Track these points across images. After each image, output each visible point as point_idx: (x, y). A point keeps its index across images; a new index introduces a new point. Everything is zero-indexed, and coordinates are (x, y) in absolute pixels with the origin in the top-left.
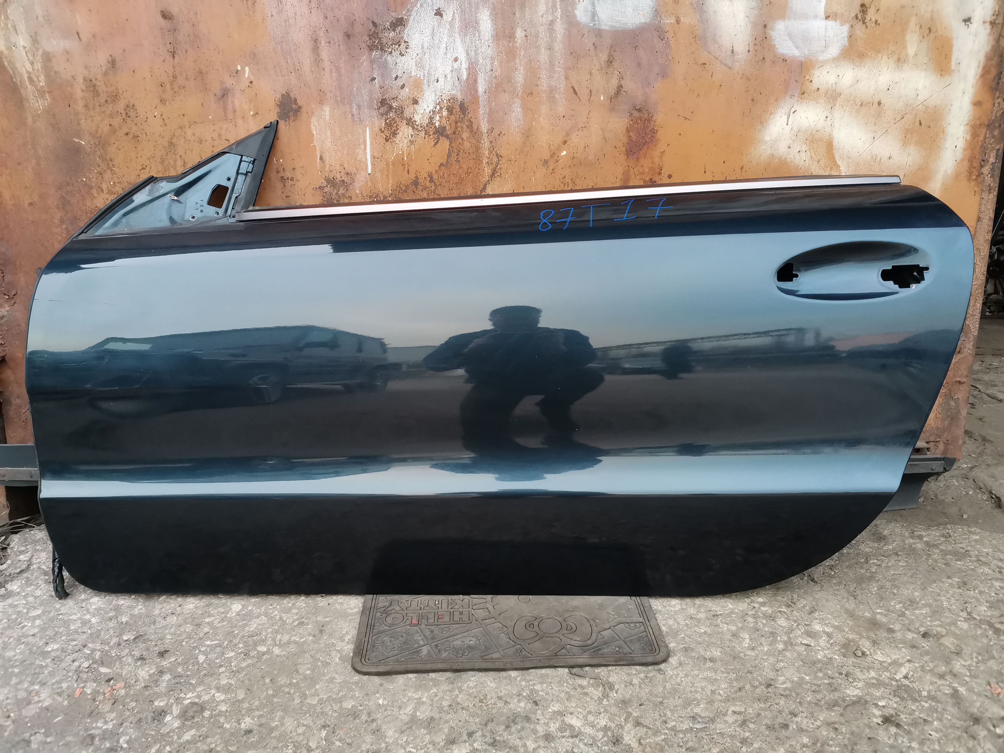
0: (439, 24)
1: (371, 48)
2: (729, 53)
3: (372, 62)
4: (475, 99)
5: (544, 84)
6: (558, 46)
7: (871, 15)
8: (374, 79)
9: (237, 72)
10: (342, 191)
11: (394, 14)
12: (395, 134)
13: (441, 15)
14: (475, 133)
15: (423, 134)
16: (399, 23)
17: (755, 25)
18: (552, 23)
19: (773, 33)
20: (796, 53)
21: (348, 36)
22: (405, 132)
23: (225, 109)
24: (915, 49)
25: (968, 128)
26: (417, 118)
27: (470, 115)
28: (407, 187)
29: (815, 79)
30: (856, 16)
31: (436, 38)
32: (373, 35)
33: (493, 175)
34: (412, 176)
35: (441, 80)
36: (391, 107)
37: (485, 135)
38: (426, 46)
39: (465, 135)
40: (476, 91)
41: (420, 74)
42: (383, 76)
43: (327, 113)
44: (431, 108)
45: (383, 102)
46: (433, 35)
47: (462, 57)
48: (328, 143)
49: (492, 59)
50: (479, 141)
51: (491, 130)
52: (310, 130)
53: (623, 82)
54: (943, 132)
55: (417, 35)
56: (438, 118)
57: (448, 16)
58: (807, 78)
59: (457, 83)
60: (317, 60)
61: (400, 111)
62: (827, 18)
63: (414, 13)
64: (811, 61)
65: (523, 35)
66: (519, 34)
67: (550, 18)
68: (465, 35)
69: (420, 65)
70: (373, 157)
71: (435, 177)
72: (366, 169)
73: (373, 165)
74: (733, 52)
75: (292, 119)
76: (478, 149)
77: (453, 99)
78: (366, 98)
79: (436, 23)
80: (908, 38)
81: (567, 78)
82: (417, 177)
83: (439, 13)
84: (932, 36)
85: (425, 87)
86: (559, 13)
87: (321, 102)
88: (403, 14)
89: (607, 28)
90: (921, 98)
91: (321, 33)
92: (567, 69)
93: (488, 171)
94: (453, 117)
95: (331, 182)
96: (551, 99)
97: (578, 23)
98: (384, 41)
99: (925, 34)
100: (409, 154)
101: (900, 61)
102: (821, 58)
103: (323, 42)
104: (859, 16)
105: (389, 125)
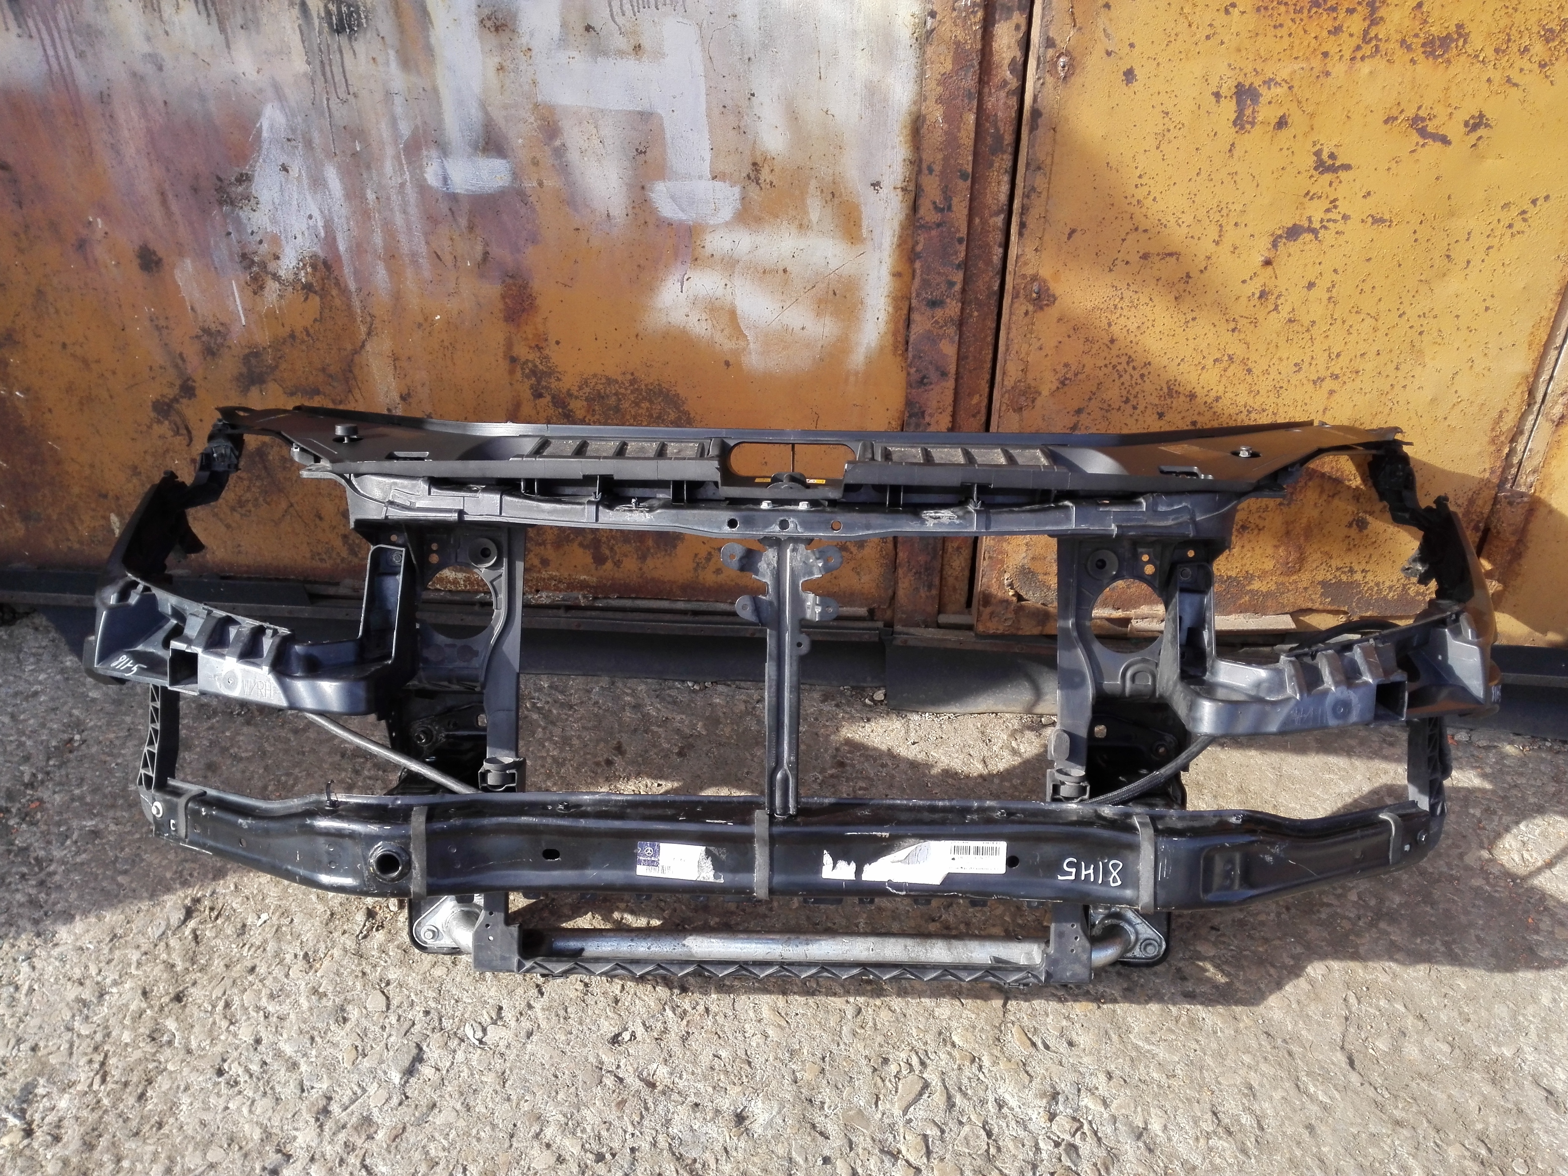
0: (287, 180)
1: (221, 203)
2: (604, 217)
3: (225, 216)
4: (338, 257)
5: (405, 248)
6: (413, 210)
7: (765, 174)
8: (229, 234)
9: (90, 223)
10: (219, 340)
11: (237, 169)
12: (262, 288)
13: (287, 171)
14: (344, 291)
15: (290, 289)
16: (244, 179)
17: (630, 186)
18: (402, 185)
19: (653, 195)
20: (682, 216)
21: (195, 190)
22: (272, 287)
23: (86, 259)
24: (817, 214)
25: (889, 300)
26: (282, 273)
27: (336, 273)
28: (284, 339)
29: (707, 244)
30: (749, 177)
31: (286, 194)
32: (220, 190)
33: (369, 334)
34: (288, 329)
35: (299, 236)
36: (253, 262)
37: (354, 295)
38: (277, 201)
39: (334, 292)
40: (337, 249)
41: (276, 230)
42: (238, 231)
43: (190, 265)
44: (294, 263)
45: (244, 256)
46: (282, 190)
47: (316, 214)
48: (197, 294)
49: (348, 219)
50: (349, 299)
51: (359, 290)
52: (175, 282)
53: (488, 249)
54: (862, 303)
55: (265, 191)
56: (302, 273)
57: (294, 172)
58: (698, 242)
59: (316, 240)
60: (169, 214)
61: (263, 265)
62: (714, 178)
63: (257, 168)
64: (700, 225)
65: (374, 197)
66: (371, 196)
67: (400, 181)
68: (315, 193)
69: (274, 221)
70: (244, 310)
71: (311, 331)
72: (240, 320)
73: (246, 317)
74: (608, 215)
75: (155, 269)
76: (349, 307)
77: (314, 256)
78: (225, 252)
79: (283, 180)
80: (809, 201)
81: (427, 243)
82: (293, 331)
83: (285, 168)
84: (836, 201)
85: (284, 242)
86: (407, 176)
87: (181, 255)
88: (246, 169)
89: (463, 192)
90: (832, 266)
91: (167, 186)
92: (426, 234)
93: (363, 329)
94: (318, 274)
95: (207, 331)
96: (415, 263)
97: (430, 188)
98: (234, 196)
99: (828, 199)
100: (280, 308)
101: (803, 227)
102: (711, 222)
103: (170, 196)
104: (753, 177)
105: (255, 279)
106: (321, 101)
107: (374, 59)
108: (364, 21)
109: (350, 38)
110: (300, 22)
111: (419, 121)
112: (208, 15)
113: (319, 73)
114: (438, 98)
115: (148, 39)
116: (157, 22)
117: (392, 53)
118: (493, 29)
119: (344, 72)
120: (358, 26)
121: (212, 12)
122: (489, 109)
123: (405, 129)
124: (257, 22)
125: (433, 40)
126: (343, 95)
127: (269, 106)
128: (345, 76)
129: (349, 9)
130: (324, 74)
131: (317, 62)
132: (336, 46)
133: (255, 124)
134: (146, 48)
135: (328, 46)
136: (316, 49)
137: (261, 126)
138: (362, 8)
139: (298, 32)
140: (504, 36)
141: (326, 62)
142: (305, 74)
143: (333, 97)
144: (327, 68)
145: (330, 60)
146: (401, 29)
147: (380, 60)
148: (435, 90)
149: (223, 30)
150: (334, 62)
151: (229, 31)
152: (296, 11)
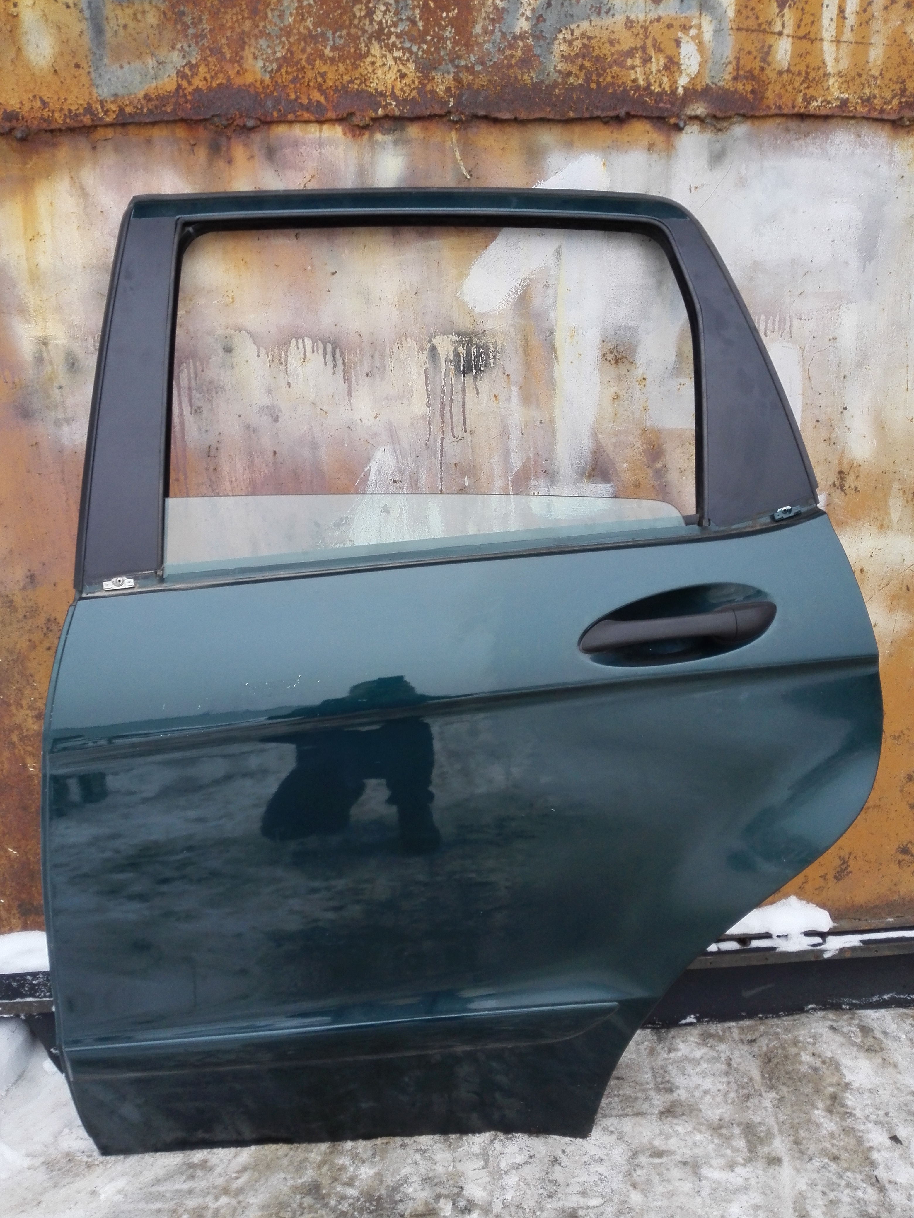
106: (435, 441)
107: (496, 396)
108: (492, 361)
109: (475, 378)
110: (427, 366)
111: (531, 454)
112: (335, 366)
113: (438, 414)
114: (554, 429)
115: (269, 392)
116: (282, 375)
117: (515, 389)
118: (613, 362)
119: (464, 411)
120: (485, 366)
121: (340, 362)
122: (600, 436)
123: (517, 462)
124: (382, 370)
125: (556, 375)
126: (459, 433)
127: (382, 449)
128: (464, 416)
129: (478, 350)
130: (442, 415)
131: (438, 404)
132: (460, 387)
133: (364, 468)
134: (266, 401)
135: (452, 387)
136: (439, 390)
137: (370, 469)
138: (492, 349)
139: (423, 376)
140: (622, 369)
141: (447, 403)
142: (423, 417)
143: (449, 437)
144: (447, 409)
145: (452, 400)
146: (528, 366)
147: (502, 397)
148: (552, 421)
149: (347, 379)
150: (455, 402)
151: (353, 380)
152: (425, 356)
